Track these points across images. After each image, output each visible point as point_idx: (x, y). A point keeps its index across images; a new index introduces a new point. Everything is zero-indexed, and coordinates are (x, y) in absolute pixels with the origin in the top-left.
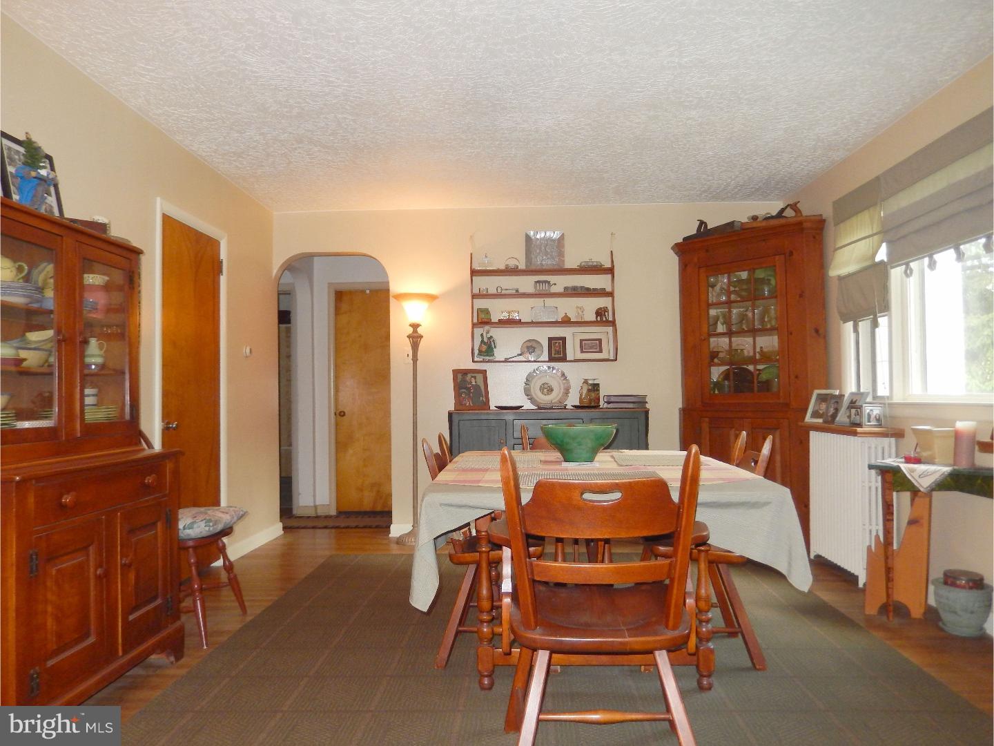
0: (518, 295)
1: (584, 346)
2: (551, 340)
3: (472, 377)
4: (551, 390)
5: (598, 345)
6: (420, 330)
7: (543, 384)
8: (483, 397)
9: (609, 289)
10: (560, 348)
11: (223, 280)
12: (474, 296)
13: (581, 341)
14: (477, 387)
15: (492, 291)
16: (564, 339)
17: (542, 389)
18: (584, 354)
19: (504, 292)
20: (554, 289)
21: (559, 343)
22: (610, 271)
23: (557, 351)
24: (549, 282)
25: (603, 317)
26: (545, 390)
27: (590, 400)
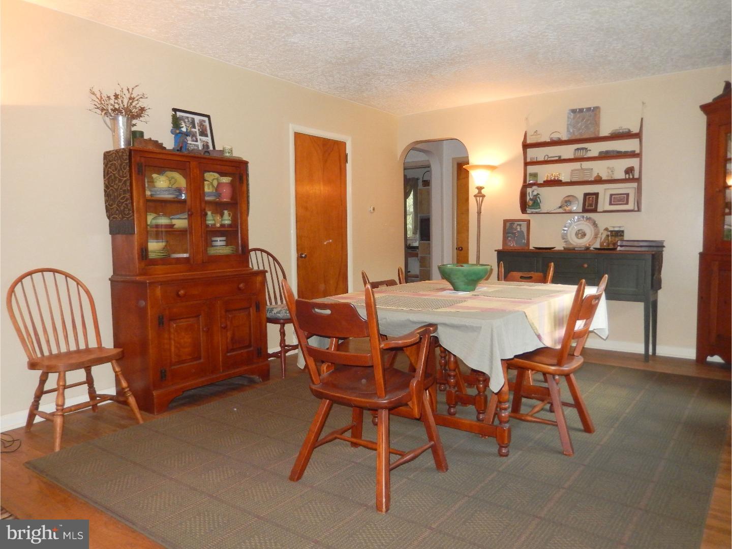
0: (560, 161)
1: (615, 199)
2: (586, 195)
3: (518, 225)
4: (584, 235)
5: (625, 199)
6: (483, 191)
7: (579, 231)
8: (525, 240)
9: (638, 151)
10: (593, 202)
11: (349, 166)
12: (526, 164)
13: (611, 195)
14: (522, 232)
15: (541, 159)
16: (597, 195)
17: (577, 234)
18: (612, 206)
19: (549, 159)
20: (590, 154)
21: (593, 198)
22: (638, 136)
23: (590, 205)
24: (586, 149)
25: (631, 176)
26: (580, 235)
27: (608, 244)
